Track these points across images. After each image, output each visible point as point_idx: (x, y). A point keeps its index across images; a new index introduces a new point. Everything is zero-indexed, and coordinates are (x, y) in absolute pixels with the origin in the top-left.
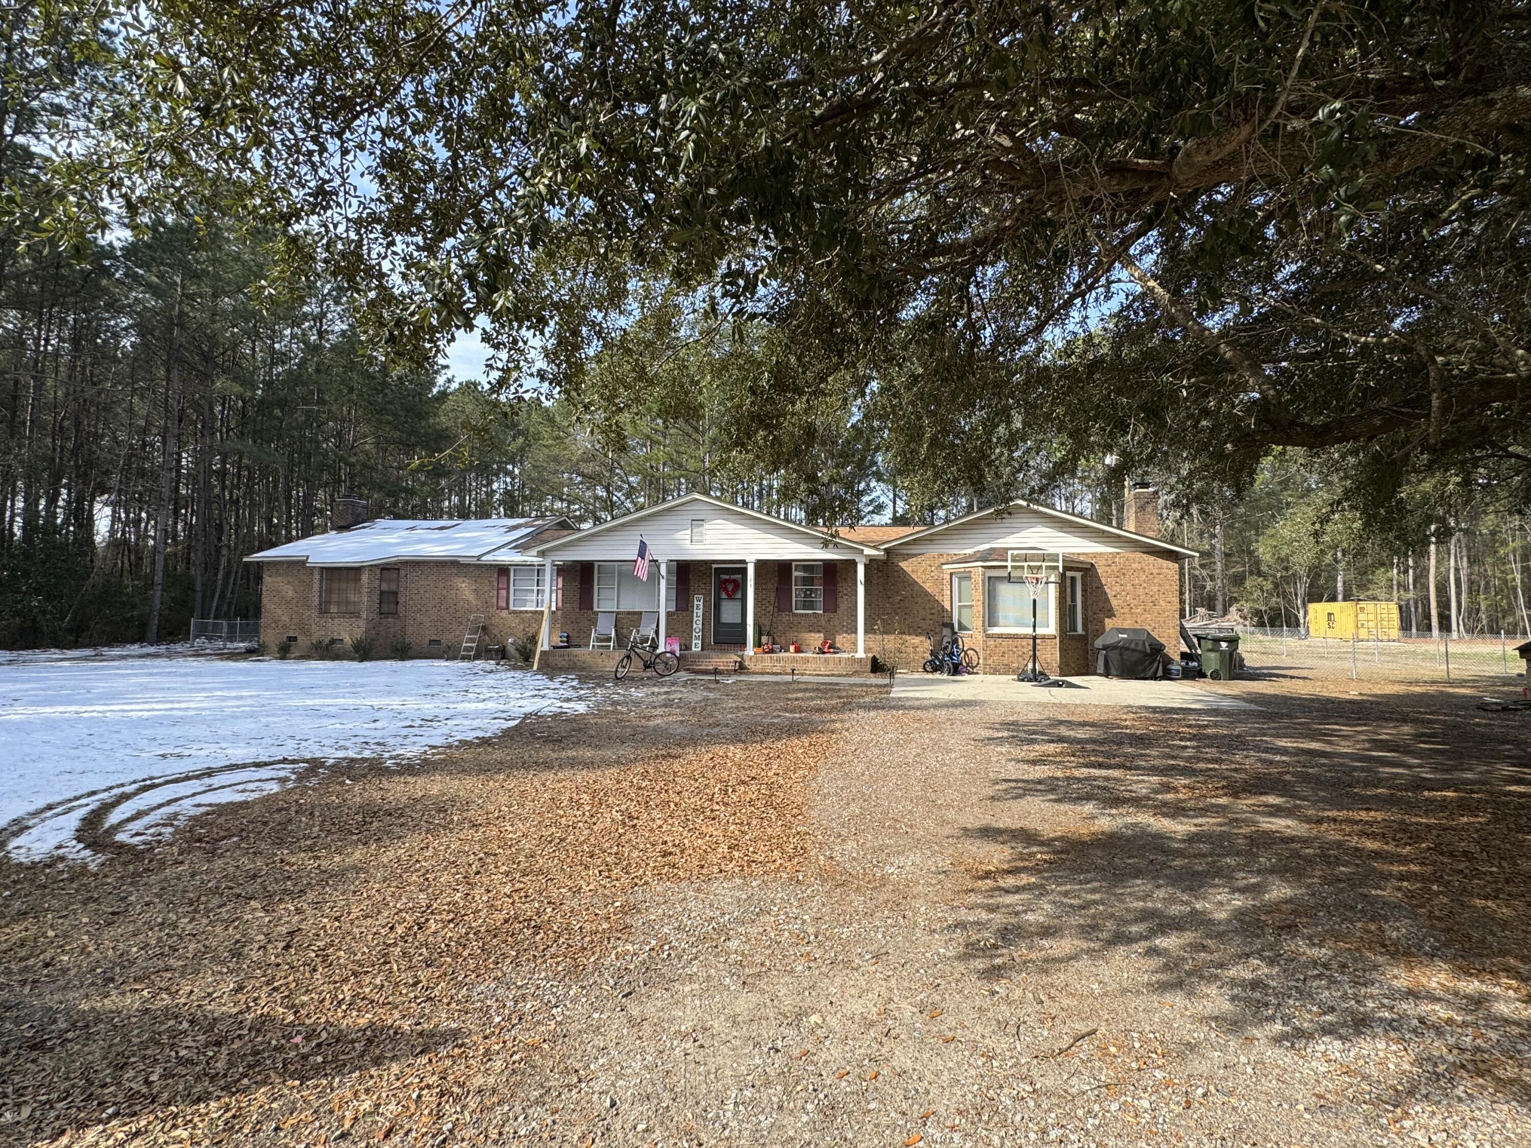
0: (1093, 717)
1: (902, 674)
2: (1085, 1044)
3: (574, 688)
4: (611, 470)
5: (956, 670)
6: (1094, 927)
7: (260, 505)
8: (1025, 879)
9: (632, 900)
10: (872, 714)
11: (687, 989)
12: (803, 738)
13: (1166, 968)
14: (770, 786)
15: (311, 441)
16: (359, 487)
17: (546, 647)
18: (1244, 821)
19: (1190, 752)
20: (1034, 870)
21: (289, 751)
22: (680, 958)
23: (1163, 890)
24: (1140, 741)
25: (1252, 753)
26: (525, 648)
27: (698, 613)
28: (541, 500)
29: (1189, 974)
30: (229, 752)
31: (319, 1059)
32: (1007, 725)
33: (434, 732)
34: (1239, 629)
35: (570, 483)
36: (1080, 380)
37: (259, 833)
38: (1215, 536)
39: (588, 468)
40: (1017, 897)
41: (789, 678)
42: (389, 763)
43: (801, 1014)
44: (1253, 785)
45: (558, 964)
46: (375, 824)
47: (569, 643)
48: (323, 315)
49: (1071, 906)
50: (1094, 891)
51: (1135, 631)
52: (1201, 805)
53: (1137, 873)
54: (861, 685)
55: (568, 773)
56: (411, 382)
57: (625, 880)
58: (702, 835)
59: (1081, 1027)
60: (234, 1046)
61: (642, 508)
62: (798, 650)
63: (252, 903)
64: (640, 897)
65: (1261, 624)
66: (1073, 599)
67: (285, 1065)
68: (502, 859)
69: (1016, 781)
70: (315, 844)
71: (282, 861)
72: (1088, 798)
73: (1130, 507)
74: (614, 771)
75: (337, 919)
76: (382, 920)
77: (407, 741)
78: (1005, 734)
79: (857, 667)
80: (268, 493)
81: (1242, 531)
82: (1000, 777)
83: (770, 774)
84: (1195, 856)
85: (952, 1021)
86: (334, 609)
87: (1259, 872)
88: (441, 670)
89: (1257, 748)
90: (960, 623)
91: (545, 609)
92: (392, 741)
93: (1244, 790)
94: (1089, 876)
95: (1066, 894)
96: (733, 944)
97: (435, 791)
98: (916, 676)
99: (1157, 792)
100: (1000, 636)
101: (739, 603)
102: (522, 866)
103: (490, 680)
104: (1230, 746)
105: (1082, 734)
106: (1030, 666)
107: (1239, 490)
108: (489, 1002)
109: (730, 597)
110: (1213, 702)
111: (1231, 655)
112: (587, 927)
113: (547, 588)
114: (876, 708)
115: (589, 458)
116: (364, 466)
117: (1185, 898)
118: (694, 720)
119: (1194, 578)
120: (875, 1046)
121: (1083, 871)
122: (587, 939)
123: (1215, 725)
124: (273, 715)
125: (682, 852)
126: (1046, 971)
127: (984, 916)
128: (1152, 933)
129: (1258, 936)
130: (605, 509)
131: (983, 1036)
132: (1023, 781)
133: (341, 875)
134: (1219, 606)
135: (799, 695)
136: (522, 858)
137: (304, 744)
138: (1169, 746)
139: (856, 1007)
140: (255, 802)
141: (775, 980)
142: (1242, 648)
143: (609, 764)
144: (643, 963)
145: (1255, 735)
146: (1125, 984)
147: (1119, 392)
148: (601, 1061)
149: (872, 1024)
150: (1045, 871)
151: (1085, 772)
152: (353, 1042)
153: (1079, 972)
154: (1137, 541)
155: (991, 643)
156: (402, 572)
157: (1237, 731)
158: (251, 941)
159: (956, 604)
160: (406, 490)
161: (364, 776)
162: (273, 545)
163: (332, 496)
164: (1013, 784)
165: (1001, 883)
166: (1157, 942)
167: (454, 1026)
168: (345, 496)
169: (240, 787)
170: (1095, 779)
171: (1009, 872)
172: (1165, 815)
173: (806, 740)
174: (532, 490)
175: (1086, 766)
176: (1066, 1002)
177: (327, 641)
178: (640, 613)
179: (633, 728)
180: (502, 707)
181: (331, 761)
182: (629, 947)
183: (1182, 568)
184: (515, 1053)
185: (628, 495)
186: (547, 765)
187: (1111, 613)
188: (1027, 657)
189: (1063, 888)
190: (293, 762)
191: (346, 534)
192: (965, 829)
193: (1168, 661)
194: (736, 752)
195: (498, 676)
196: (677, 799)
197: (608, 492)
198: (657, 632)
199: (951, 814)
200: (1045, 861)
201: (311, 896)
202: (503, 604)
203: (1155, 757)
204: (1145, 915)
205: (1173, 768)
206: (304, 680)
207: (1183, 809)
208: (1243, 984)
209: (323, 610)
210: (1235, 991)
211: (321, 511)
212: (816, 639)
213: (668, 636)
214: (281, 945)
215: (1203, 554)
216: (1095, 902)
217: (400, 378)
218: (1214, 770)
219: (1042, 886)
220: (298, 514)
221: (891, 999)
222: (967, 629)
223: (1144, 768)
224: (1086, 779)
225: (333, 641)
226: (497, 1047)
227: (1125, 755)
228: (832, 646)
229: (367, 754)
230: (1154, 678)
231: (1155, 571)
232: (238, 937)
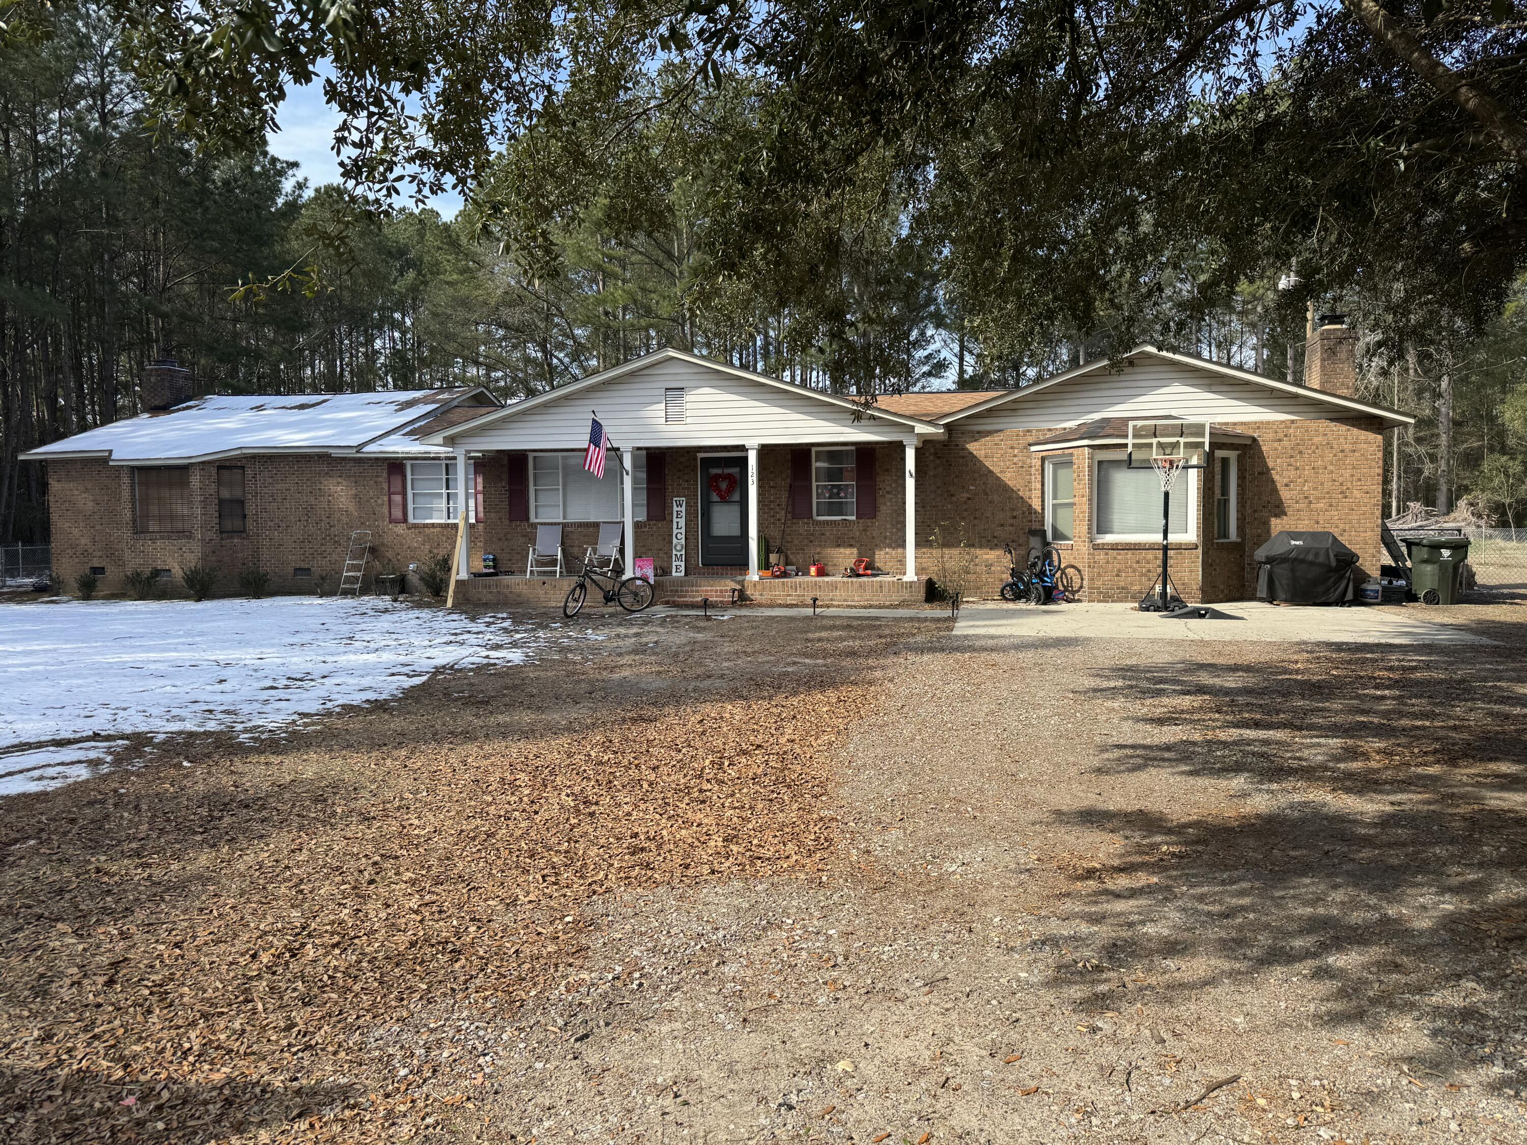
0: (1251, 658)
1: (970, 604)
2: (1222, 1095)
3: (505, 630)
4: (548, 318)
5: (1049, 596)
6: (1240, 942)
7: (37, 379)
8: (1143, 879)
9: (588, 911)
10: (926, 658)
11: (665, 1029)
12: (829, 693)
13: (1342, 994)
14: (782, 756)
15: (102, 281)
16: (180, 347)
17: (464, 575)
18: (1463, 796)
19: (1389, 705)
20: (1158, 867)
21: (101, 723)
22: (656, 988)
23: (1342, 891)
24: (1315, 689)
25: (1480, 704)
26: (433, 576)
27: (679, 524)
28: (448, 365)
29: (1374, 1002)
30: (18, 726)
31: (160, 1126)
32: (1123, 671)
33: (305, 695)
34: (1469, 531)
35: (489, 339)
36: (1242, 153)
37: (65, 834)
38: (1440, 395)
39: (514, 316)
40: (1132, 902)
41: (809, 611)
42: (243, 737)
43: (823, 1061)
44: (1479, 749)
45: (486, 999)
46: (227, 820)
47: (497, 569)
48: (104, 88)
49: (1209, 914)
50: (1242, 893)
51: (1314, 535)
52: (1401, 776)
53: (1306, 869)
54: (911, 619)
55: (498, 745)
56: (243, 188)
57: (579, 887)
58: (688, 823)
59: (1218, 1073)
60: (44, 1111)
61: (595, 372)
62: (821, 573)
63: (60, 925)
64: (601, 910)
65: (1503, 524)
66: (1225, 490)
67: (113, 1134)
68: (405, 862)
69: (1133, 747)
70: (142, 846)
71: (98, 870)
72: (1237, 768)
73: (1314, 351)
74: (564, 741)
75: (177, 945)
76: (239, 946)
77: (267, 709)
78: (1120, 683)
79: (906, 595)
80: (46, 360)
81: (1481, 386)
82: (1110, 741)
83: (783, 740)
84: (1390, 845)
85: (1035, 1067)
86: (153, 526)
87: (1481, 865)
88: (312, 611)
89: (1487, 697)
90: (1055, 529)
91: (459, 521)
92: (246, 708)
93: (1466, 756)
94: (1235, 874)
95: (1201, 898)
96: (729, 970)
97: (309, 774)
98: (990, 605)
99: (1339, 760)
100: (1115, 547)
101: (736, 509)
102: (434, 871)
103: (385, 623)
104: (1448, 696)
105: (1231, 682)
106: (1158, 588)
107: (1478, 322)
108: (391, 1051)
109: (724, 500)
110: (1427, 635)
111: (1456, 568)
112: (527, 950)
113: (461, 491)
114: (932, 650)
115: (513, 300)
116: (184, 317)
117: (1373, 901)
118: (675, 670)
119: (1406, 458)
120: (927, 1100)
121: (1227, 868)
122: (527, 966)
123: (1428, 666)
124: (77, 676)
125: (659, 847)
126: (1170, 1001)
127: (1084, 928)
128: (1324, 948)
129: (1476, 951)
130: (541, 376)
131: (1079, 1087)
132: (1145, 747)
133: (181, 887)
134: (1442, 499)
135: (824, 634)
136: (433, 861)
137: (122, 713)
138: (1358, 697)
139: (902, 1050)
140: (57, 793)
141: (788, 1016)
142: (1473, 559)
143: (555, 731)
144: (604, 996)
145: (1485, 680)
146: (1281, 1016)
147: (1302, 169)
148: (546, 1124)
149: (923, 1072)
150: (1174, 868)
151: (1234, 733)
152: (205, 1103)
153: (1216, 1001)
154: (1322, 403)
155: (1101, 556)
156: (249, 472)
157: (1460, 674)
158: (61, 975)
159: (1049, 502)
160: (247, 351)
161: (209, 756)
162: (60, 436)
163: (140, 364)
164: (1129, 752)
165: (1110, 885)
166: (1331, 960)
167: (343, 1081)
168: (158, 362)
169: (36, 773)
170: (1249, 742)
171: (1120, 870)
172: (1348, 791)
173: (832, 695)
174: (432, 350)
175: (1236, 726)
176: (1197, 1040)
177: (147, 571)
178: (596, 525)
179: (591, 682)
180: (402, 659)
181: (161, 737)
182: (585, 975)
183: (1388, 444)
184: (428, 1114)
185: (575, 357)
186: (468, 736)
187: (1279, 510)
188: (1153, 576)
189: (1199, 890)
190: (108, 738)
191: (163, 418)
192: (1058, 813)
193: (1362, 577)
194: (734, 711)
195: (395, 617)
196: (652, 777)
197: (544, 350)
198: (622, 551)
199: (1038, 793)
200: (1173, 855)
201: (140, 915)
202: (397, 513)
203: (1337, 712)
204: (1314, 925)
205: (1363, 726)
206: (119, 627)
207: (1376, 782)
208: (1450, 1013)
209: (139, 529)
210: (1439, 1023)
211: (127, 387)
212: (846, 556)
213: (637, 556)
214: (101, 980)
215: (1422, 423)
216: (1243, 908)
217: (226, 183)
218: (1424, 728)
219: (1168, 888)
220: (92, 391)
221: (950, 1040)
222: (1065, 538)
223: (1321, 728)
224: (1235, 743)
225: (156, 573)
226: (403, 1108)
227: (1294, 710)
228: (870, 566)
229: (212, 726)
230: (1341, 602)
231: (1348, 447)
232: (41, 970)
